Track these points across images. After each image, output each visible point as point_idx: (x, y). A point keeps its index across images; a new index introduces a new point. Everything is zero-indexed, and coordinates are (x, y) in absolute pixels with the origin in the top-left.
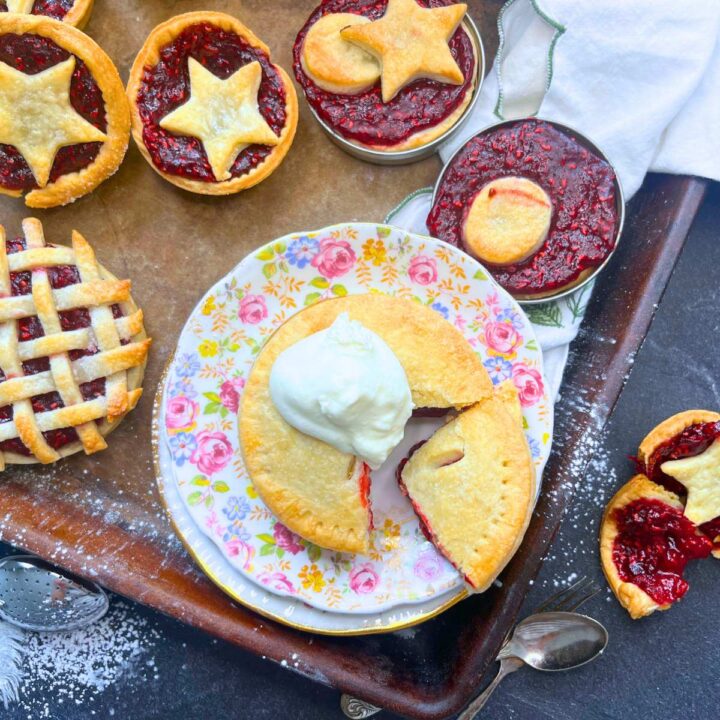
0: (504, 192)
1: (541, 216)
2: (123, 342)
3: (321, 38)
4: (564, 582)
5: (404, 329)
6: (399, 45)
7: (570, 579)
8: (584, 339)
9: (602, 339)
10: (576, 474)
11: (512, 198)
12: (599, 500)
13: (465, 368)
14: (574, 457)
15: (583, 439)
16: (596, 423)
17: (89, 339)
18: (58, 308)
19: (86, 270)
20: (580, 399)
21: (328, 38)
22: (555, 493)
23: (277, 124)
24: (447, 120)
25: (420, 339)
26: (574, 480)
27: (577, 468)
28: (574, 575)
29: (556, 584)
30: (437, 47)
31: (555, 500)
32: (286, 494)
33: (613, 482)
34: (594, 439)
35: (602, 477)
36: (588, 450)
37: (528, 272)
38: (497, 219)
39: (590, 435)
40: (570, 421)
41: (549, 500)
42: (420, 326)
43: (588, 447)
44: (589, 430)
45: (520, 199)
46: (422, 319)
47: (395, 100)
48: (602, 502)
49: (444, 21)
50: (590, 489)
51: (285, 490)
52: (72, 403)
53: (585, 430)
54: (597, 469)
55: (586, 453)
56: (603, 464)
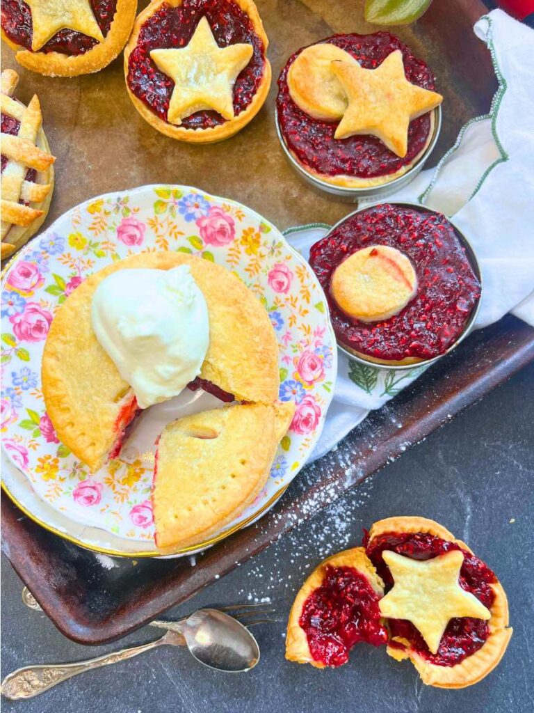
0: (383, 257)
1: (401, 293)
2: (21, 201)
3: (315, 59)
4: (256, 600)
5: (230, 309)
6: (372, 98)
7: (263, 600)
8: (383, 415)
9: (394, 421)
10: (305, 512)
11: (388, 265)
12: (323, 552)
13: (262, 369)
14: (312, 497)
15: (328, 487)
16: (345, 480)
19: (26, 130)
20: (347, 457)
21: (320, 62)
22: (280, 517)
23: (239, 105)
24: (375, 179)
25: (239, 326)
26: (301, 515)
27: (308, 507)
28: (268, 599)
29: (250, 597)
30: (399, 117)
31: (276, 522)
32: (60, 384)
33: (343, 544)
34: (336, 492)
35: (337, 535)
36: (326, 498)
37: (366, 332)
38: (366, 276)
39: (335, 487)
40: (329, 469)
41: (273, 520)
42: (246, 314)
43: (328, 495)
44: (337, 483)
45: (393, 271)
46: (250, 310)
47: (344, 141)
48: (324, 555)
49: (418, 99)
50: (322, 539)
51: (61, 381)
53: (334, 481)
54: (337, 526)
55: (323, 500)
56: (344, 525)
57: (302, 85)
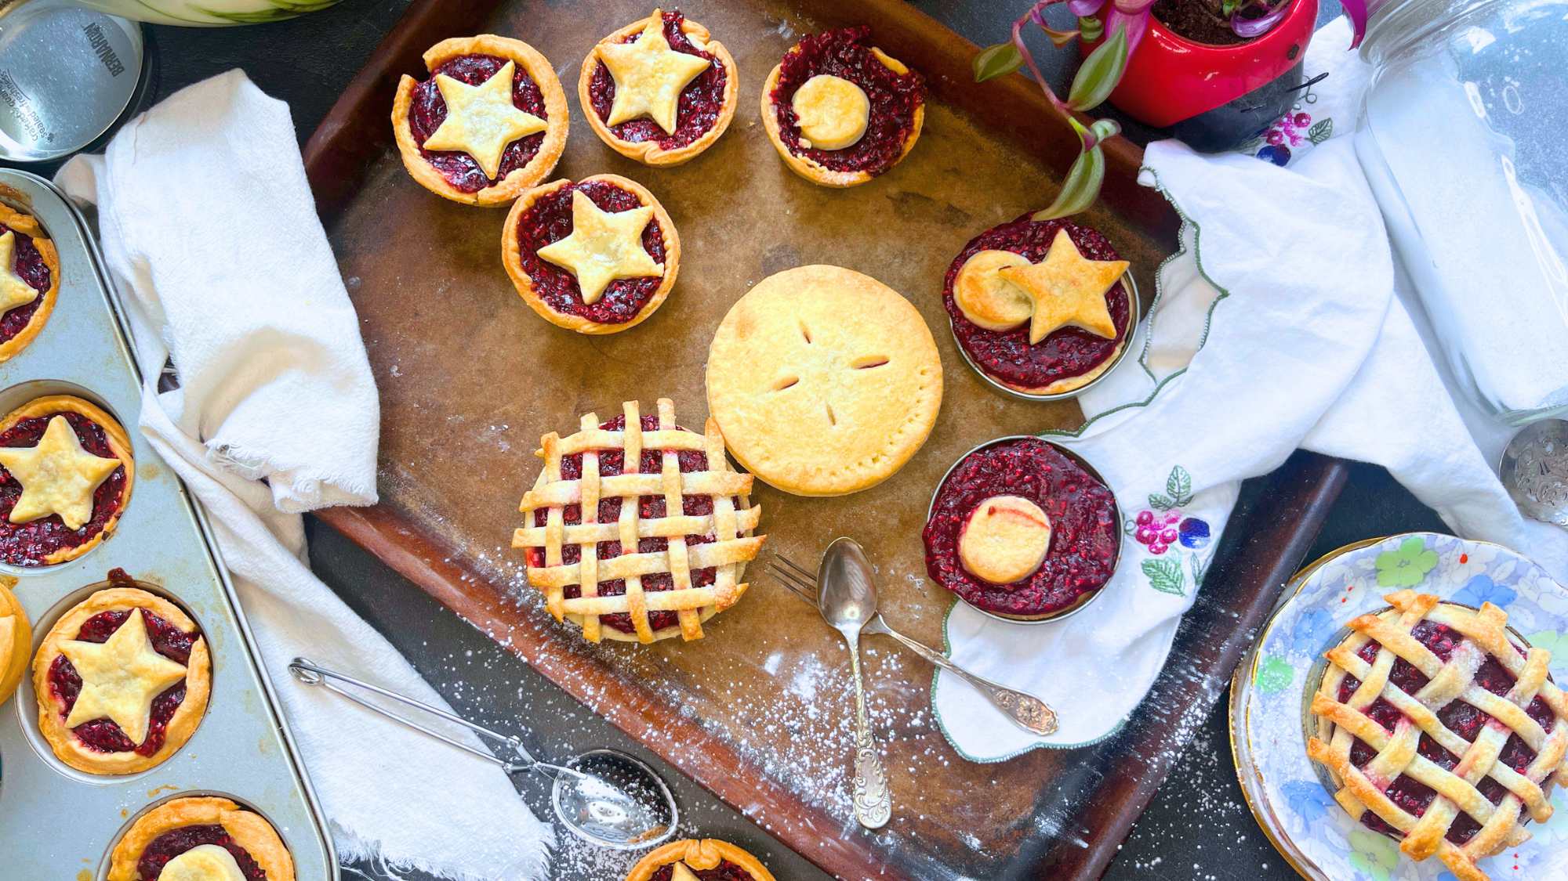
2: (739, 536)
3: (980, 273)
4: (1146, 865)
6: (1056, 292)
7: (1153, 863)
8: (1203, 608)
9: (1223, 611)
10: (1180, 744)
12: (1196, 782)
14: (1180, 726)
15: (1192, 709)
16: (1207, 695)
17: (709, 528)
18: (685, 492)
19: (716, 459)
20: (1193, 669)
21: (986, 274)
22: (1156, 760)
24: (1092, 372)
26: (1177, 749)
27: (1181, 738)
28: (1158, 860)
29: (1138, 865)
30: (1094, 300)
31: (1155, 766)
33: (1213, 766)
34: (1203, 711)
35: (1202, 758)
36: (1195, 721)
37: (1026, 593)
39: (1200, 706)
40: (1179, 689)
41: (1149, 766)
43: (1196, 718)
44: (1199, 701)
47: (1042, 344)
48: (1198, 785)
49: (1106, 275)
50: (1188, 769)
52: (682, 588)
53: (1195, 700)
54: (1198, 749)
55: (1193, 724)
56: (1205, 744)
57: (979, 306)
